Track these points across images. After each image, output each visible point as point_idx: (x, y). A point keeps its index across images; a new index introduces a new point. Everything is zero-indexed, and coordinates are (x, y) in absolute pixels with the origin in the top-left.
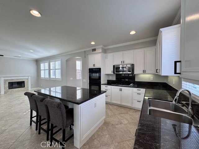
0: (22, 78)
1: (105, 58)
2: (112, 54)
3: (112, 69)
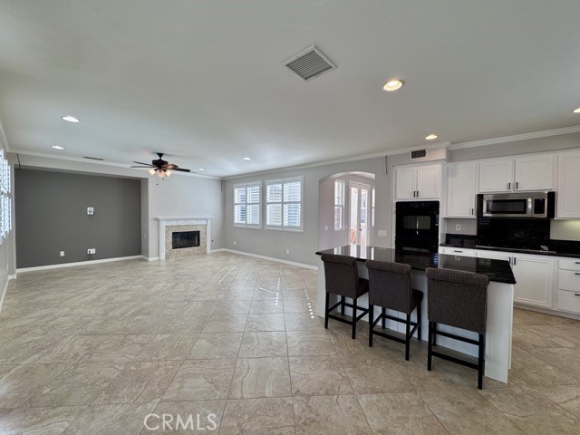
0: (195, 223)
1: (447, 174)
2: (473, 164)
3: (473, 205)
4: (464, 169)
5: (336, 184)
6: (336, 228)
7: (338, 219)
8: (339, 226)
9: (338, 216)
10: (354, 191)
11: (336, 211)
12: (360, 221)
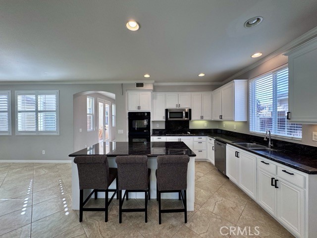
1: (153, 98)
2: (163, 94)
3: (164, 114)
4: (160, 96)
5: (88, 99)
6: (88, 130)
7: (90, 123)
8: (90, 127)
9: (90, 121)
10: (101, 105)
11: (88, 118)
12: (104, 124)
